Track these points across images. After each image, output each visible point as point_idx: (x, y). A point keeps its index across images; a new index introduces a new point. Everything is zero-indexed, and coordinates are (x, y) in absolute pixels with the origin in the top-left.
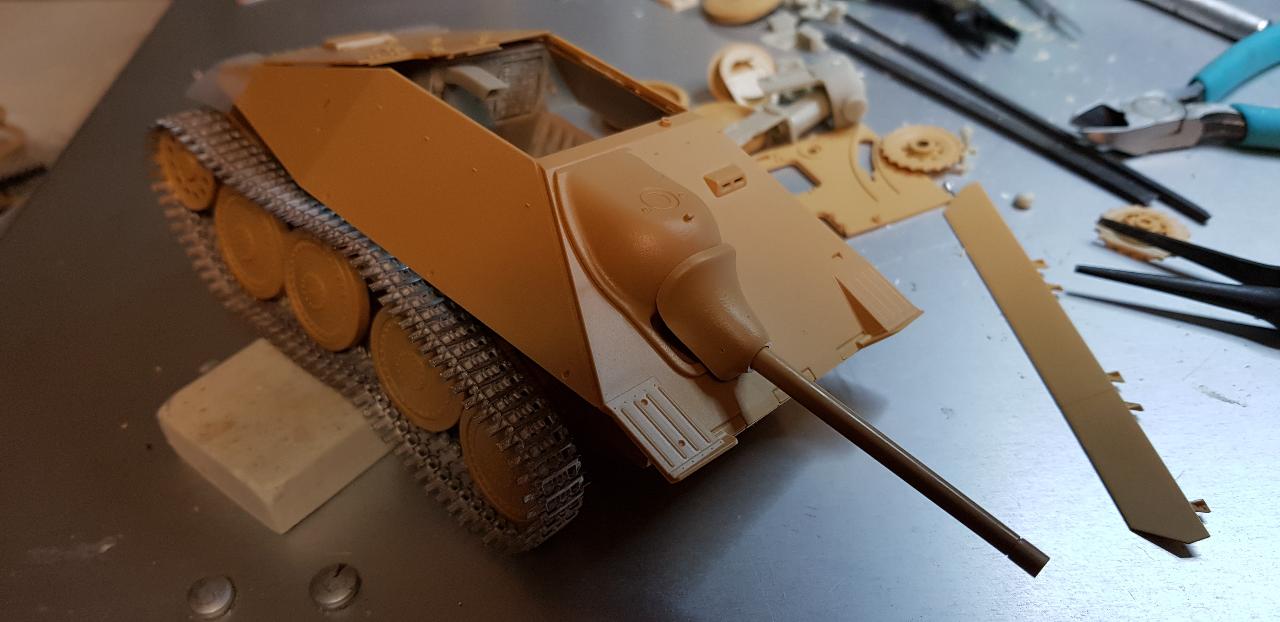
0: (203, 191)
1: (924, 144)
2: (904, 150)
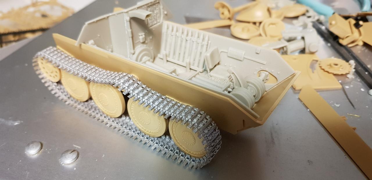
0: (56, 76)
1: (336, 65)
2: (328, 65)
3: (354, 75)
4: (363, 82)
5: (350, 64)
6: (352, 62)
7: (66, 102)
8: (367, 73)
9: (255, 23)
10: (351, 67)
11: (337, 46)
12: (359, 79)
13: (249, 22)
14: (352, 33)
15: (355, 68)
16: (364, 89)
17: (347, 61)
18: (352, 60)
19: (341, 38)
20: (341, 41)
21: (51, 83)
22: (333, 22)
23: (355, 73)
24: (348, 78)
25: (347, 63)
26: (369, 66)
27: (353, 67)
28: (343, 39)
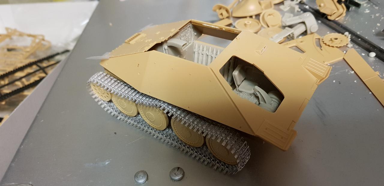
0: (107, 96)
1: (336, 39)
2: (330, 41)
3: (351, 43)
4: (361, 48)
5: (346, 36)
6: (347, 33)
7: (117, 117)
8: (360, 39)
9: (251, 17)
10: (347, 38)
11: (328, 22)
12: (356, 46)
13: (246, 17)
14: (338, 9)
15: (351, 38)
16: (364, 53)
17: (343, 34)
18: (345, 32)
19: (328, 15)
20: (329, 17)
21: (103, 101)
22: (322, 5)
23: (351, 42)
24: (348, 47)
25: (343, 35)
26: (358, 33)
27: (349, 37)
28: (331, 16)
